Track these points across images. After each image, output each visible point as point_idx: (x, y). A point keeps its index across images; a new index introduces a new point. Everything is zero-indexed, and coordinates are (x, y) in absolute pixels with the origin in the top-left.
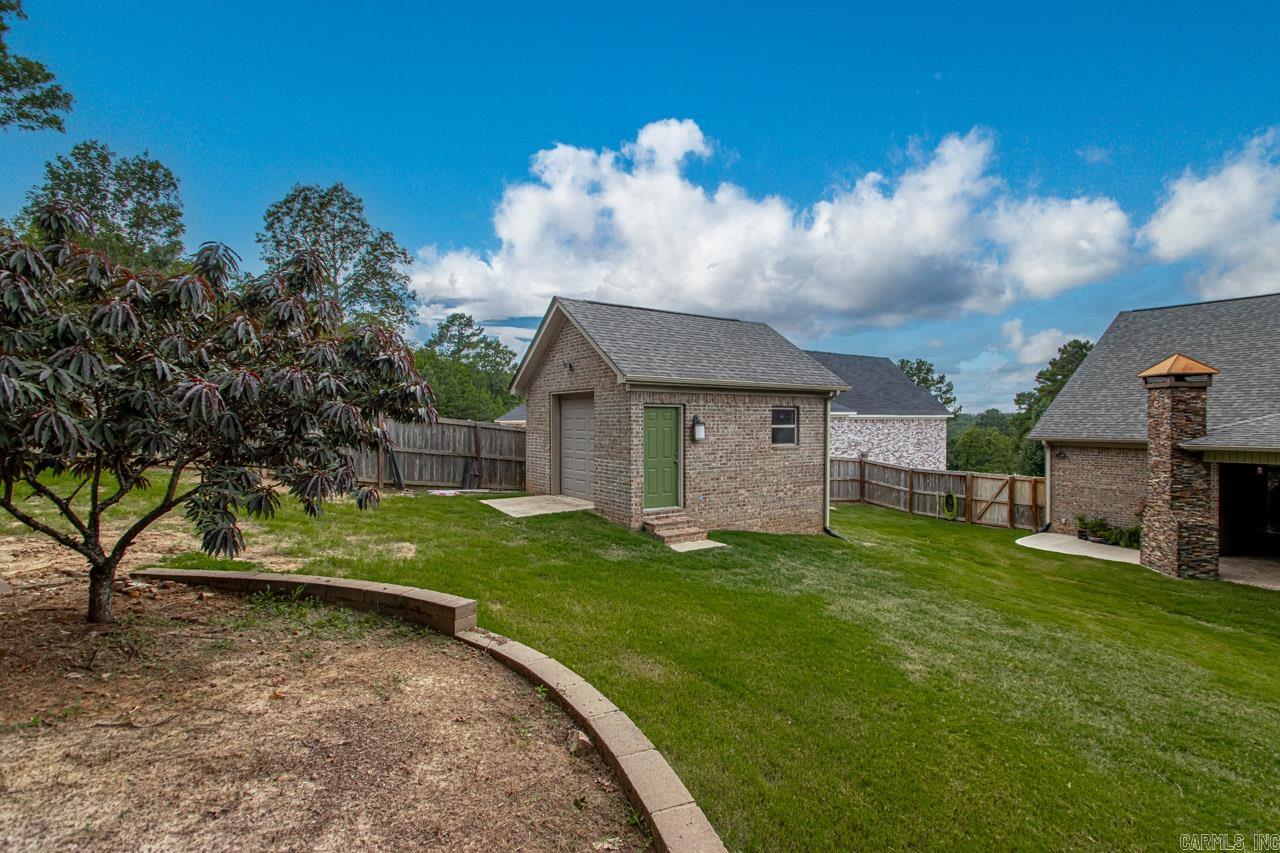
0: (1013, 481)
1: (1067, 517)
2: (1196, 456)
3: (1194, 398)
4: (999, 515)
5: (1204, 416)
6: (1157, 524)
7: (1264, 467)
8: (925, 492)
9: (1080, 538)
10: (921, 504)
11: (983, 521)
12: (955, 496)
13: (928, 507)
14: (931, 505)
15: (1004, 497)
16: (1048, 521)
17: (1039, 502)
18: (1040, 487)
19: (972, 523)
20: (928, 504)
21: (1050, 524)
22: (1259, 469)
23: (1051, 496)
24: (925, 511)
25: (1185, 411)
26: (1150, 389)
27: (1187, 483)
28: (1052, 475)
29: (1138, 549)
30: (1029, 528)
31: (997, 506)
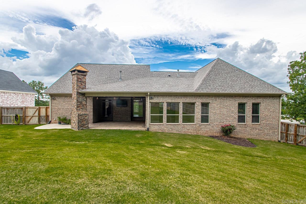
0: (40, 108)
1: (55, 118)
2: (83, 94)
3: (83, 78)
4: (35, 120)
5: (85, 83)
6: (74, 115)
7: (98, 97)
8: (7, 115)
9: (59, 124)
10: (6, 120)
11: (30, 123)
12: (19, 115)
13: (9, 121)
14: (10, 120)
15: (37, 114)
16: (50, 120)
17: (48, 114)
18: (48, 109)
19: (25, 124)
20: (9, 119)
21: (51, 121)
22: (97, 98)
23: (51, 112)
24: (7, 123)
25: (80, 81)
26: (72, 75)
27: (81, 103)
28: (51, 105)
29: (71, 124)
30: (45, 123)
31: (34, 117)
